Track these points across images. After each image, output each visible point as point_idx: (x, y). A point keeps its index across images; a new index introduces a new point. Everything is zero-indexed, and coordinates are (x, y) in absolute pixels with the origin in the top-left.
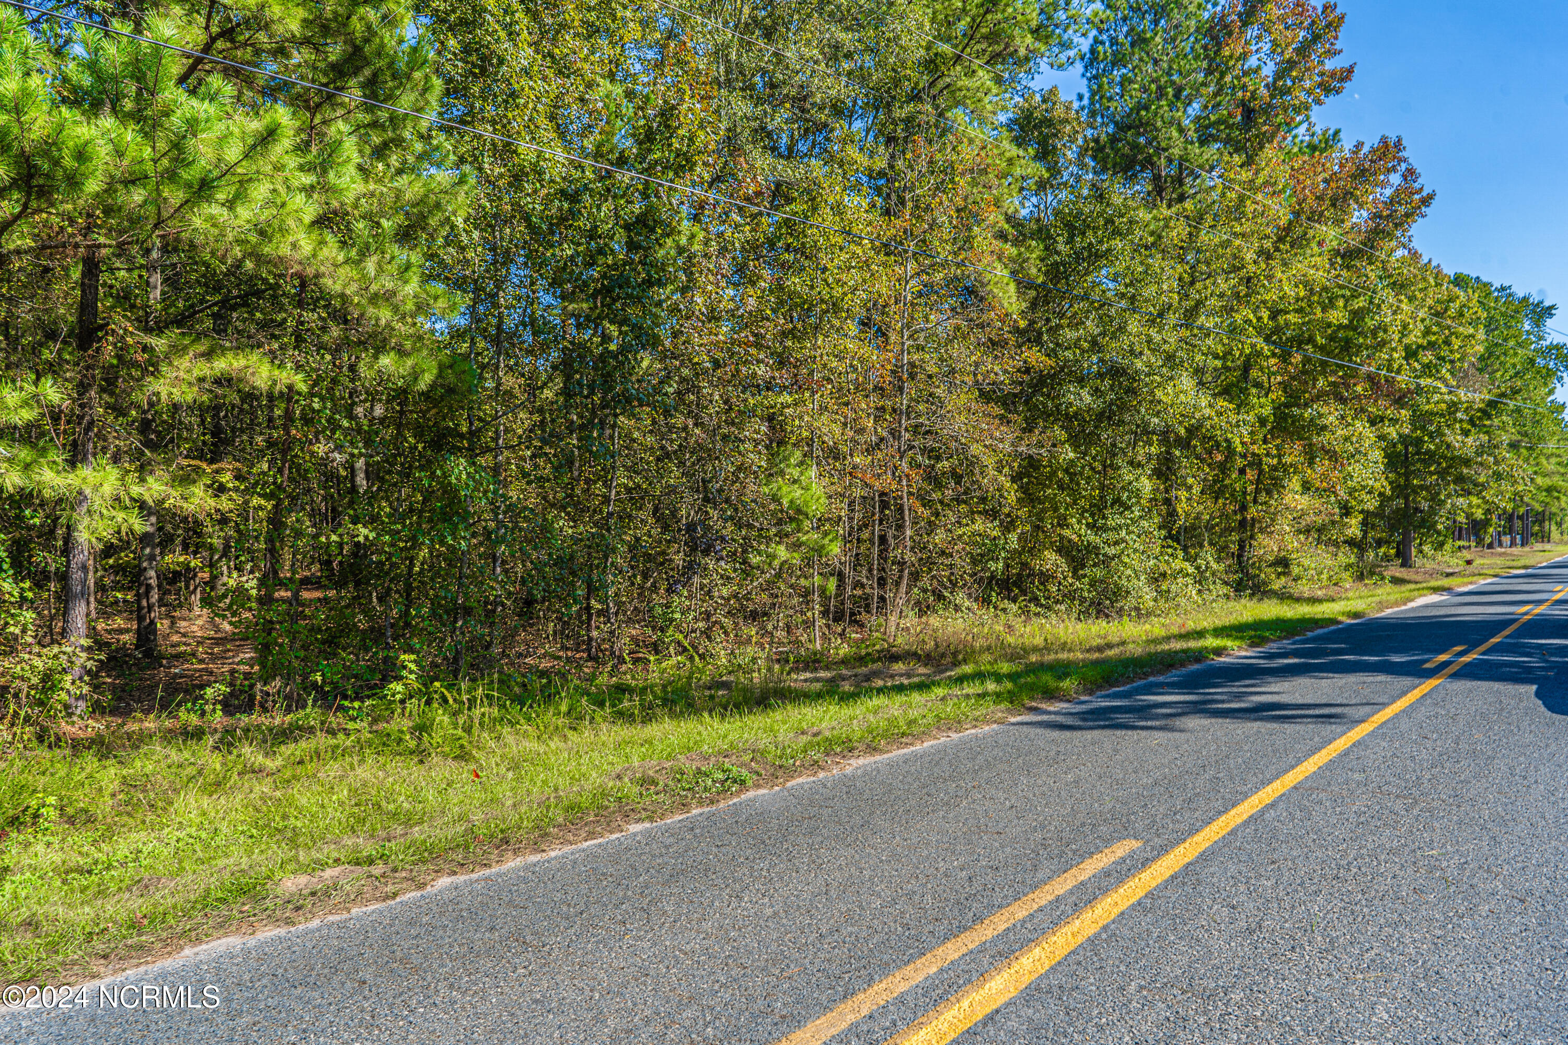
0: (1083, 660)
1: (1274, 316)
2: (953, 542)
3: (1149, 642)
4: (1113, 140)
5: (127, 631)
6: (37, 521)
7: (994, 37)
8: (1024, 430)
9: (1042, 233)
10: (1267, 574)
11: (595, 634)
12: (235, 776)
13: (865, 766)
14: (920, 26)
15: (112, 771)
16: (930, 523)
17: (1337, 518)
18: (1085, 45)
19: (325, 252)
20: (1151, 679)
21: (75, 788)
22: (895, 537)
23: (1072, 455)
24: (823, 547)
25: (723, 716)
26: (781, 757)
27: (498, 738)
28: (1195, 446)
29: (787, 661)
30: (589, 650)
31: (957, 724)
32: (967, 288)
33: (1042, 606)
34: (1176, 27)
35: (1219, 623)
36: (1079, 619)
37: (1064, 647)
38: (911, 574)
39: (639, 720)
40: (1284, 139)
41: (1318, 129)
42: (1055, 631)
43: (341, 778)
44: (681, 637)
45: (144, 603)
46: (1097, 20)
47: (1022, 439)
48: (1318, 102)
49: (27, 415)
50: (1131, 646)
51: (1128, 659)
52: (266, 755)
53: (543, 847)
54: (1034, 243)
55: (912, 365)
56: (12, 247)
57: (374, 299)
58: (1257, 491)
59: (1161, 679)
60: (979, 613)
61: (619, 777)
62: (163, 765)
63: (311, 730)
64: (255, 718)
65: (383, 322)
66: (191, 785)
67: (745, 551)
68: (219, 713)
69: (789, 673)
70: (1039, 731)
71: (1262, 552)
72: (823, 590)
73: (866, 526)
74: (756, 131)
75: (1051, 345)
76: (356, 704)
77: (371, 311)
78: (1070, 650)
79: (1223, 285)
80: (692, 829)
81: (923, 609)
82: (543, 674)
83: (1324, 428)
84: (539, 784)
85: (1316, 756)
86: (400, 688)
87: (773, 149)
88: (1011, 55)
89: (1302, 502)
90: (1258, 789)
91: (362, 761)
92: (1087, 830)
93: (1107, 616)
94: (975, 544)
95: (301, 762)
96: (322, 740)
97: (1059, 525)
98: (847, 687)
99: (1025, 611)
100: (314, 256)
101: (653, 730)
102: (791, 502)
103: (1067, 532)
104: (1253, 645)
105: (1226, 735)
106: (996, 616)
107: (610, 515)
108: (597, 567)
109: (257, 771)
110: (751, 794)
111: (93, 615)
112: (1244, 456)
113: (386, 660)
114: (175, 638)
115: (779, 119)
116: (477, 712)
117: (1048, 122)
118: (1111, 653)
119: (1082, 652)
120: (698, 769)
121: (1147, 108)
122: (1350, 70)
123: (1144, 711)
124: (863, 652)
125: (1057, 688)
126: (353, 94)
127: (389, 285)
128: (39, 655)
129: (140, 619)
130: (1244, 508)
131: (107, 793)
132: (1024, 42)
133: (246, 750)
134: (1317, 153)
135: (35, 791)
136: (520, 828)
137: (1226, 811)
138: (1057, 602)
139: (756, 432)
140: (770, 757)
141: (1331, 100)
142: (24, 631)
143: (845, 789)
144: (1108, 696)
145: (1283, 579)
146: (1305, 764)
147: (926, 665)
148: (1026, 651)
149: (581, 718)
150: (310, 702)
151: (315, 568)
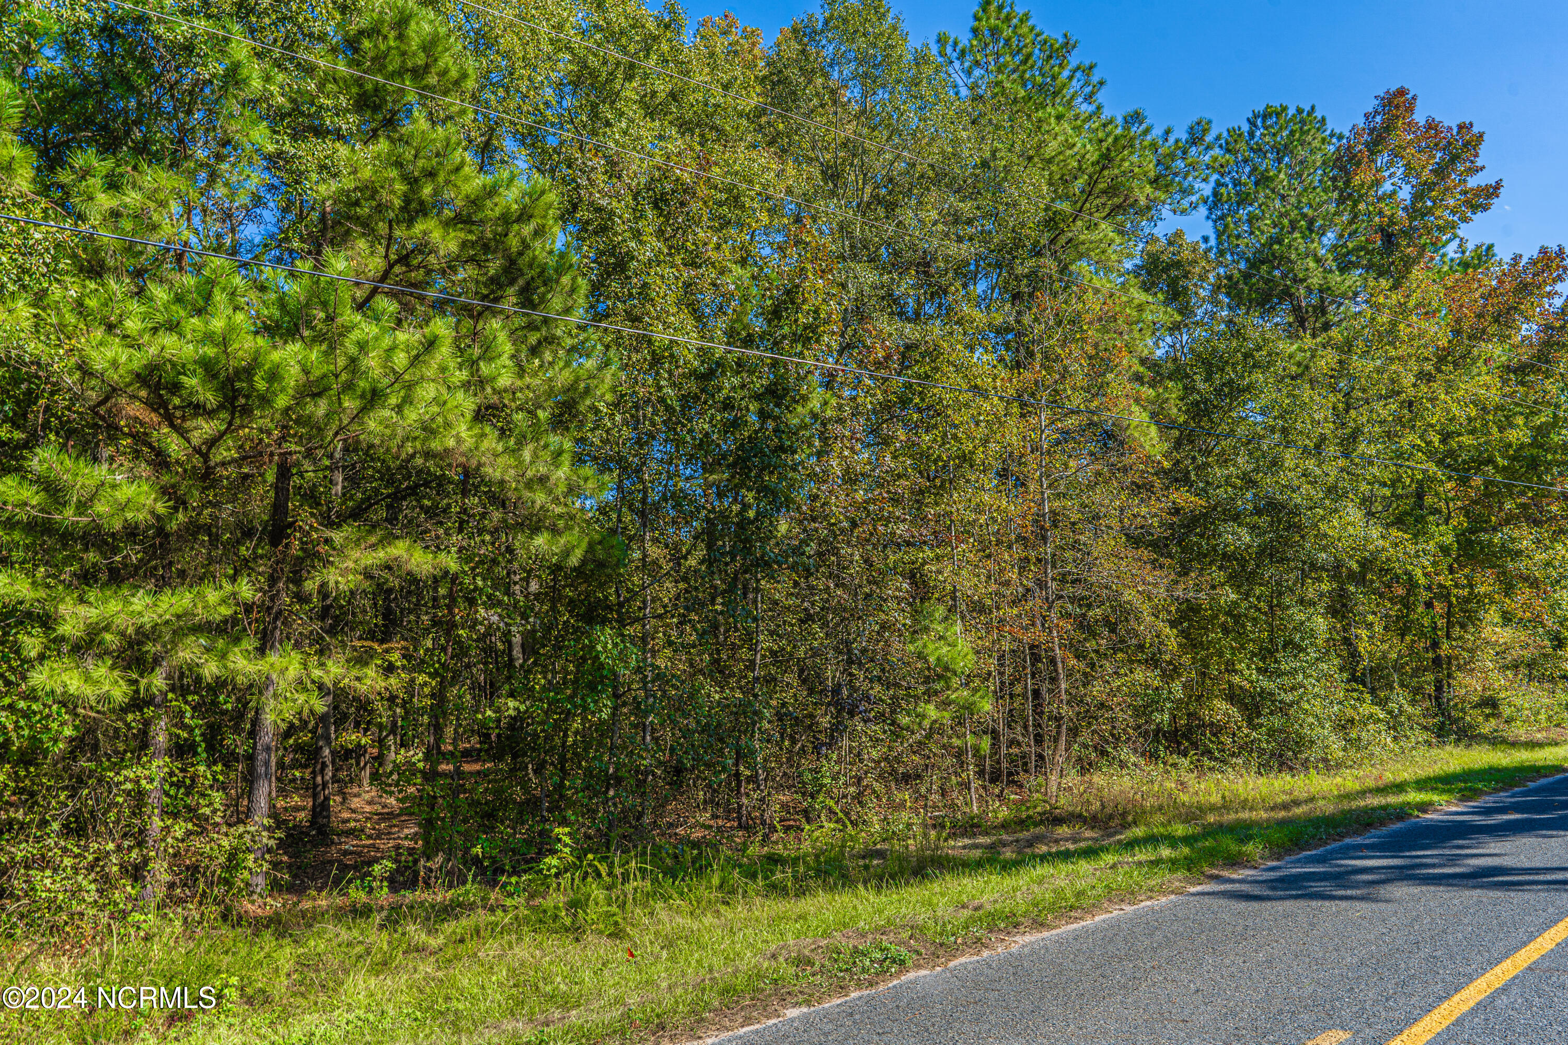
0: (1268, 820)
1: (1446, 437)
2: (1112, 693)
3: (1341, 797)
4: (1247, 276)
5: (303, 809)
6: (229, 706)
7: (1112, 190)
8: (1180, 574)
9: (1179, 373)
10: (1473, 716)
11: (745, 801)
12: (400, 955)
13: (1031, 943)
14: (1037, 187)
15: (288, 950)
16: (1085, 675)
17: (1549, 651)
18: (1207, 189)
19: (485, 444)
20: (1348, 841)
21: (255, 968)
22: (1050, 691)
23: (1233, 597)
24: (974, 703)
25: (879, 888)
26: (941, 934)
27: (651, 914)
28: (1372, 581)
29: (943, 827)
30: (739, 818)
31: (1130, 895)
32: (1106, 432)
33: (1216, 759)
34: (1302, 162)
35: (1422, 774)
36: (1260, 773)
37: (1245, 805)
38: (1069, 729)
39: (792, 894)
40: (1432, 259)
41: (1470, 246)
42: (1234, 787)
43: (501, 957)
44: (832, 803)
45: (319, 779)
46: (1217, 165)
47: (1177, 582)
48: (1466, 220)
49: (226, 611)
50: (1321, 803)
51: (1318, 818)
52: (429, 933)
53: (699, 1033)
54: (1171, 385)
55: (1053, 512)
56: (219, 458)
57: (529, 485)
58: (1450, 625)
59: (1359, 840)
60: (1147, 769)
61: (774, 956)
62: (334, 943)
63: (472, 907)
64: (419, 895)
65: (538, 504)
66: (359, 965)
67: (893, 712)
68: (386, 890)
69: (946, 840)
70: (1223, 902)
71: (1463, 691)
72: (976, 749)
73: (1019, 680)
74: (883, 298)
75: (1201, 485)
76: (514, 880)
77: (527, 494)
78: (1252, 809)
79: (1383, 411)
80: (851, 1015)
81: (1085, 767)
82: (695, 845)
83: (1519, 553)
84: (693, 963)
85: (1553, 931)
86: (555, 862)
87: (900, 314)
88: (1132, 206)
89: (1505, 635)
90: (1485, 971)
91: (520, 939)
92: (1286, 1018)
93: (1291, 769)
94: (1135, 695)
95: (462, 941)
96: (482, 917)
97: (1227, 670)
98: (1008, 854)
99: (1197, 767)
100: (476, 448)
101: (807, 905)
102: (938, 659)
103: (1236, 679)
104: (1464, 799)
105: (1441, 906)
106: (1167, 772)
107: (756, 679)
108: (745, 732)
109: (420, 949)
110: (911, 975)
111: (274, 794)
112: (1429, 588)
113: (541, 833)
114: (346, 815)
115: (906, 286)
116: (629, 887)
117: (1178, 264)
118: (1298, 811)
119: (1266, 810)
120: (855, 947)
121: (1280, 242)
122: (1498, 186)
123: (1342, 878)
124: (1024, 816)
125: (1239, 852)
126: (510, 300)
127: (543, 470)
128: (227, 835)
129: (315, 796)
130: (1435, 645)
131: (283, 973)
132: (1143, 193)
133: (411, 928)
134: (1470, 270)
135: (219, 972)
136: (675, 1012)
137: (1448, 997)
138: (1233, 755)
139: (899, 589)
140: (930, 934)
141: (1479, 217)
142: (214, 811)
143: (1011, 970)
144: (1299, 861)
145: (1493, 722)
146: (1539, 940)
147: (1093, 828)
148: (1203, 810)
149: (733, 892)
150: (470, 878)
151: (475, 740)
